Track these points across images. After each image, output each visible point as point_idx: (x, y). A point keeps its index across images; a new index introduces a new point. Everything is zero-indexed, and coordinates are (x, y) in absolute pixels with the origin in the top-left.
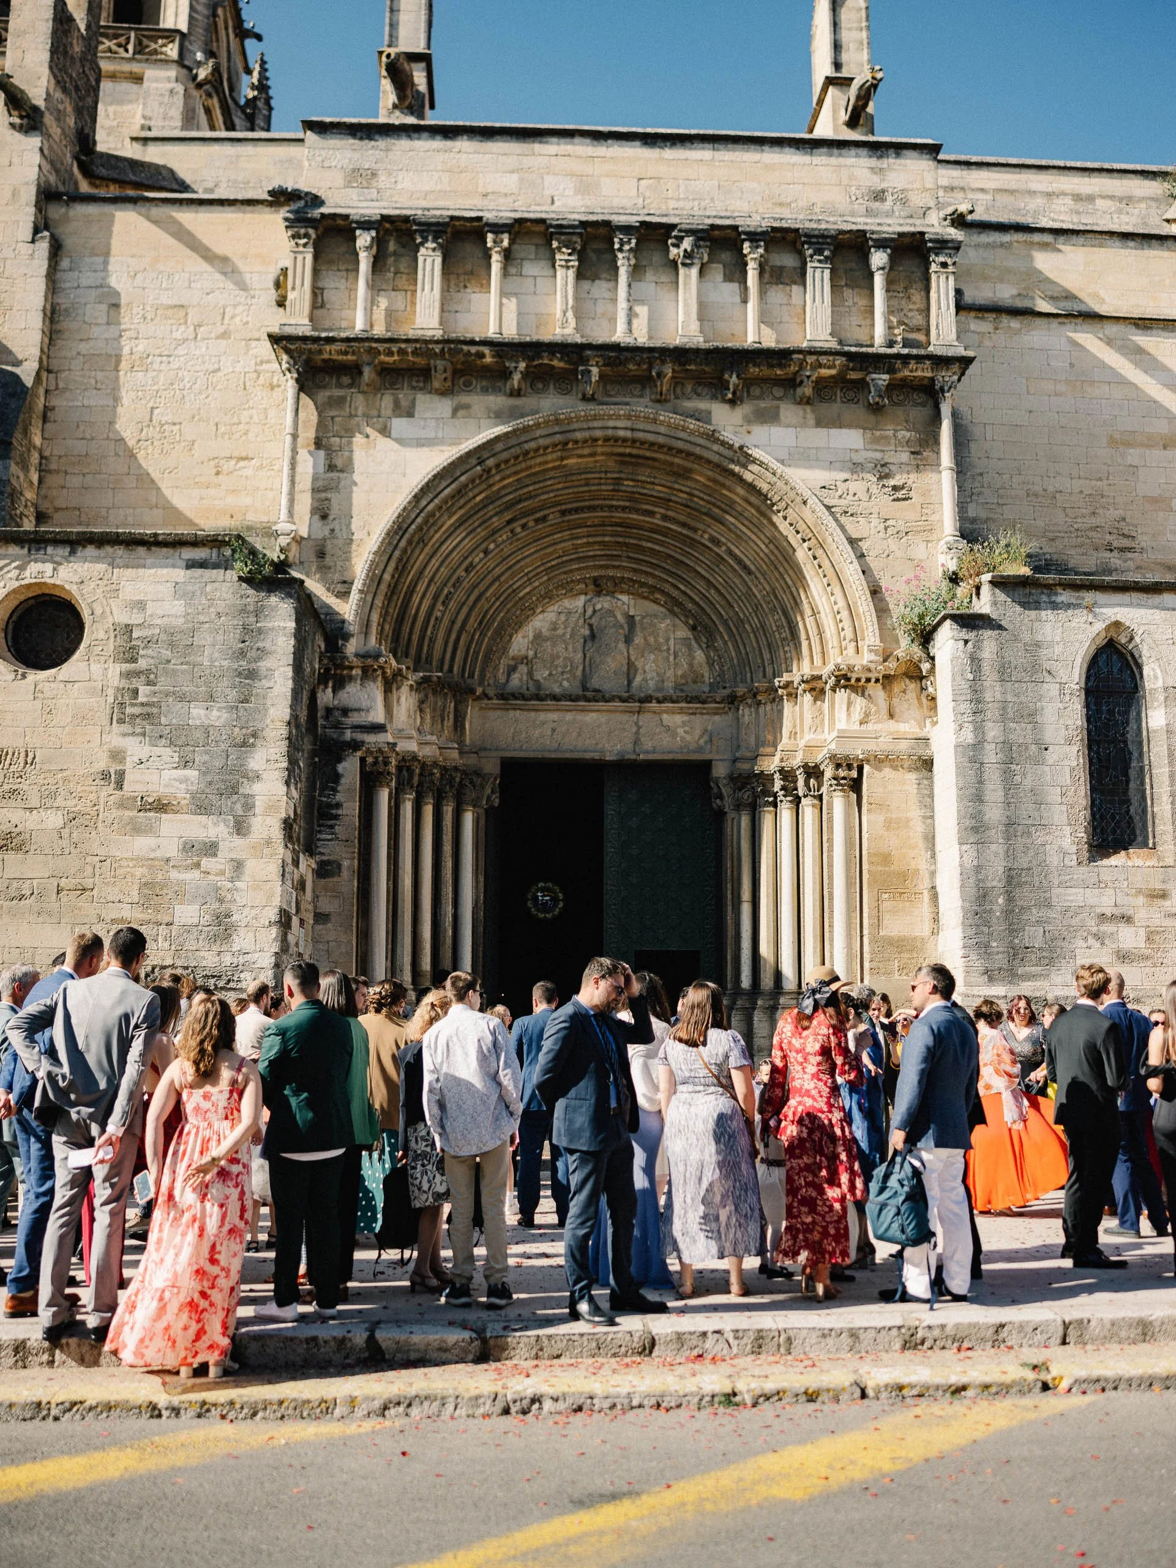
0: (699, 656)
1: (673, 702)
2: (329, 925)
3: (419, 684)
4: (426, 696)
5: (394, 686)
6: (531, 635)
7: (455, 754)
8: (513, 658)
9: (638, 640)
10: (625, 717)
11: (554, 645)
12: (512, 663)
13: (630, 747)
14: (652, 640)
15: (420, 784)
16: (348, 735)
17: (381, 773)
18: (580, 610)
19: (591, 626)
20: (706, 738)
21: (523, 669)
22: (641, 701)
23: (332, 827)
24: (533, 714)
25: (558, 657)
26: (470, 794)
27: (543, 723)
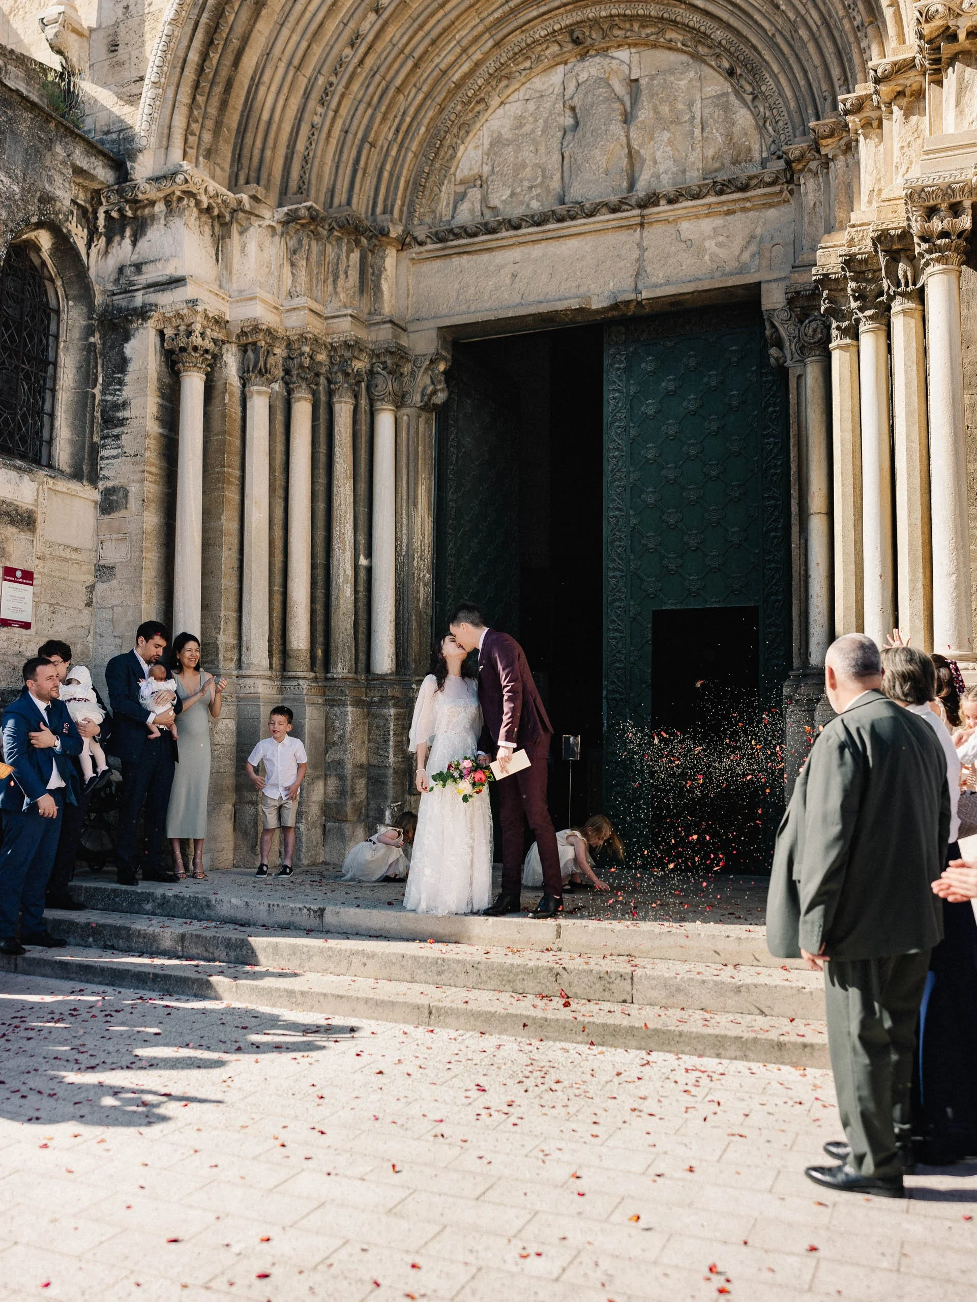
0: (743, 118)
1: (694, 197)
2: (114, 582)
3: (285, 224)
4: (300, 242)
5: (235, 228)
6: (487, 143)
7: (345, 324)
8: (462, 182)
9: (644, 114)
10: (623, 236)
11: (518, 149)
12: (461, 189)
13: (628, 284)
14: (665, 109)
15: (287, 372)
16: (139, 299)
17: (183, 350)
18: (558, 90)
19: (573, 109)
20: (753, 248)
21: (475, 194)
22: (642, 205)
23: (117, 437)
24: (485, 257)
25: (524, 166)
26: (385, 384)
27: (500, 268)
